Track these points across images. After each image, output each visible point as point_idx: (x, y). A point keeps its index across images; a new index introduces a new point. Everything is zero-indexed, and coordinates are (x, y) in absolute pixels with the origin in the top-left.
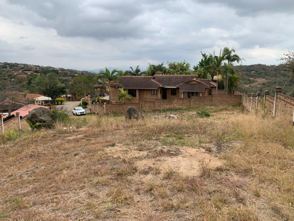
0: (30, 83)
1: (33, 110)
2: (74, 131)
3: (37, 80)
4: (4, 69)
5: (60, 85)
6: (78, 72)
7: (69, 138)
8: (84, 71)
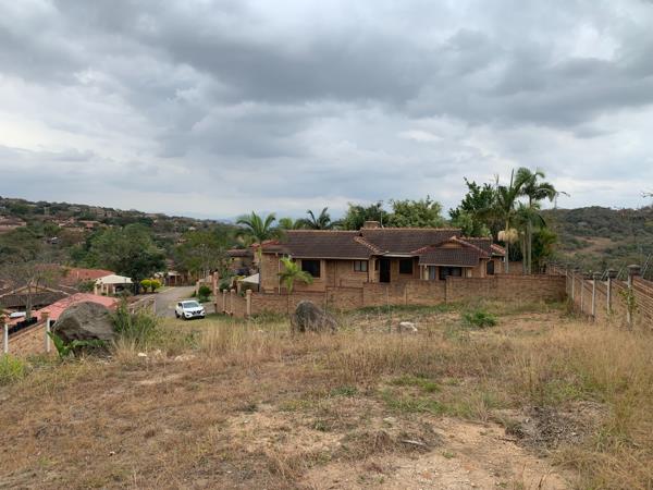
4: (38, 216)
6: (196, 223)
8: (208, 220)
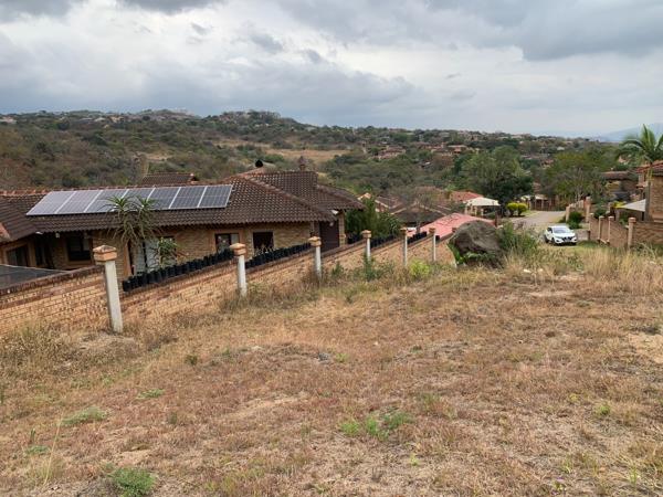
0: (458, 169)
1: (464, 225)
2: (548, 281)
3: (472, 162)
5: (521, 172)
6: (566, 142)
7: (534, 294)
8: (580, 139)
